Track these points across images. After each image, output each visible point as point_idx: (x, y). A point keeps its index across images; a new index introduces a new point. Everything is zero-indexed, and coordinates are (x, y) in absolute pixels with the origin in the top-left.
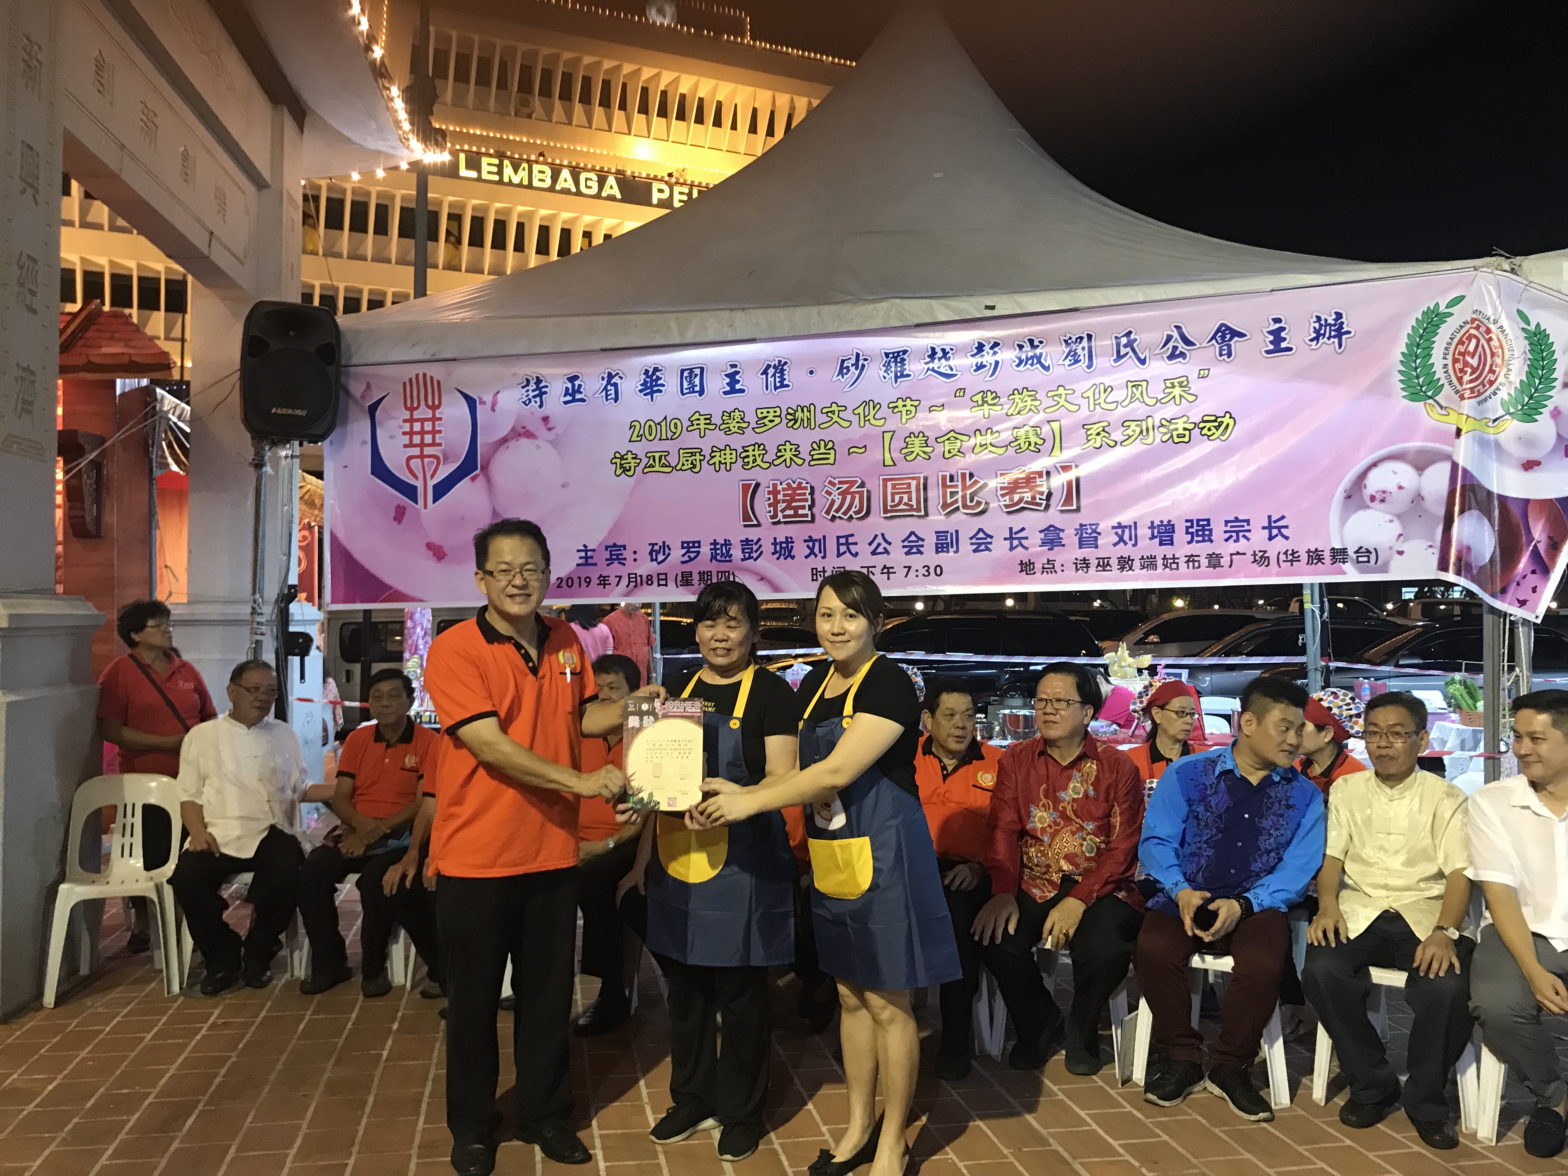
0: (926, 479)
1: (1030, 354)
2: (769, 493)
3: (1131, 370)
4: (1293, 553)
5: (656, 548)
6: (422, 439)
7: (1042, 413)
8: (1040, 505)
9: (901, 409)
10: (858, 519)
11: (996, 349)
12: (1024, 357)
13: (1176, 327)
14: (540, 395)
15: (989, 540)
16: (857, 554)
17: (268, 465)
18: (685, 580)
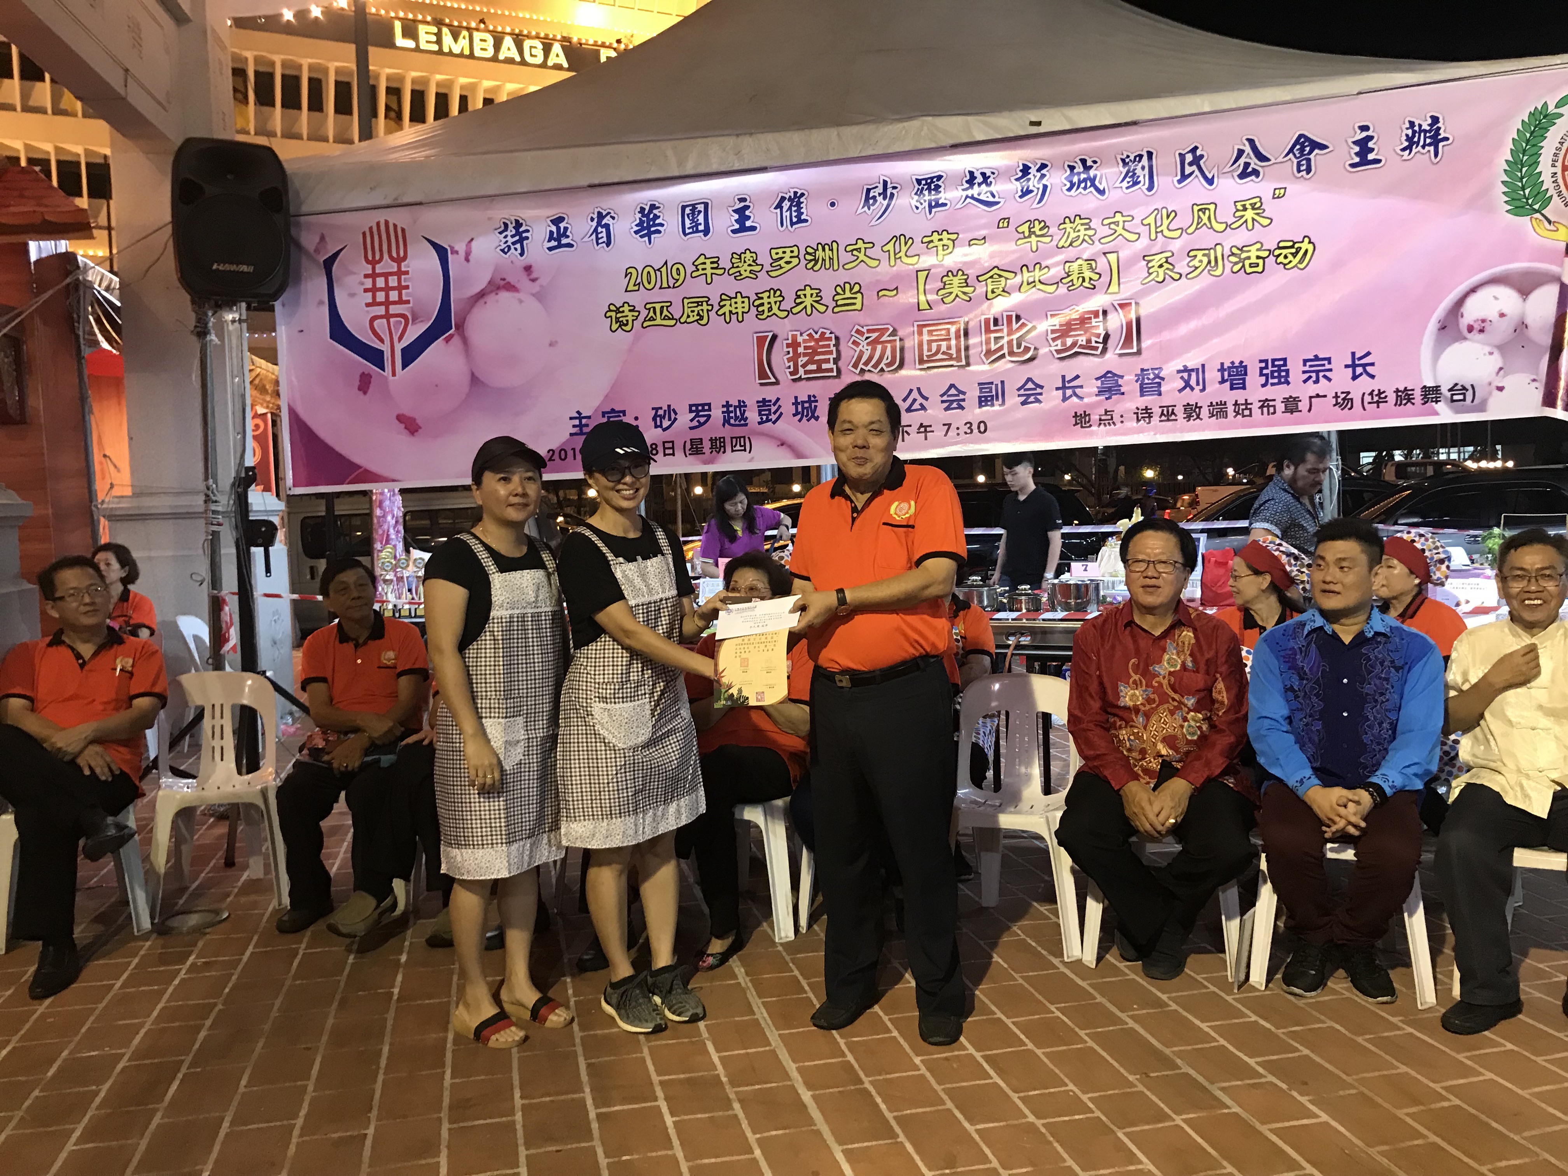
0: (967, 324)
1: (1083, 176)
2: (788, 346)
3: (1197, 192)
4: (1380, 393)
5: (660, 412)
6: (387, 296)
8: (1096, 348)
9: (936, 243)
10: (891, 371)
11: (1044, 171)
12: (1075, 180)
13: (1248, 140)
14: (521, 241)
15: (1039, 390)
17: (212, 331)
18: (695, 448)
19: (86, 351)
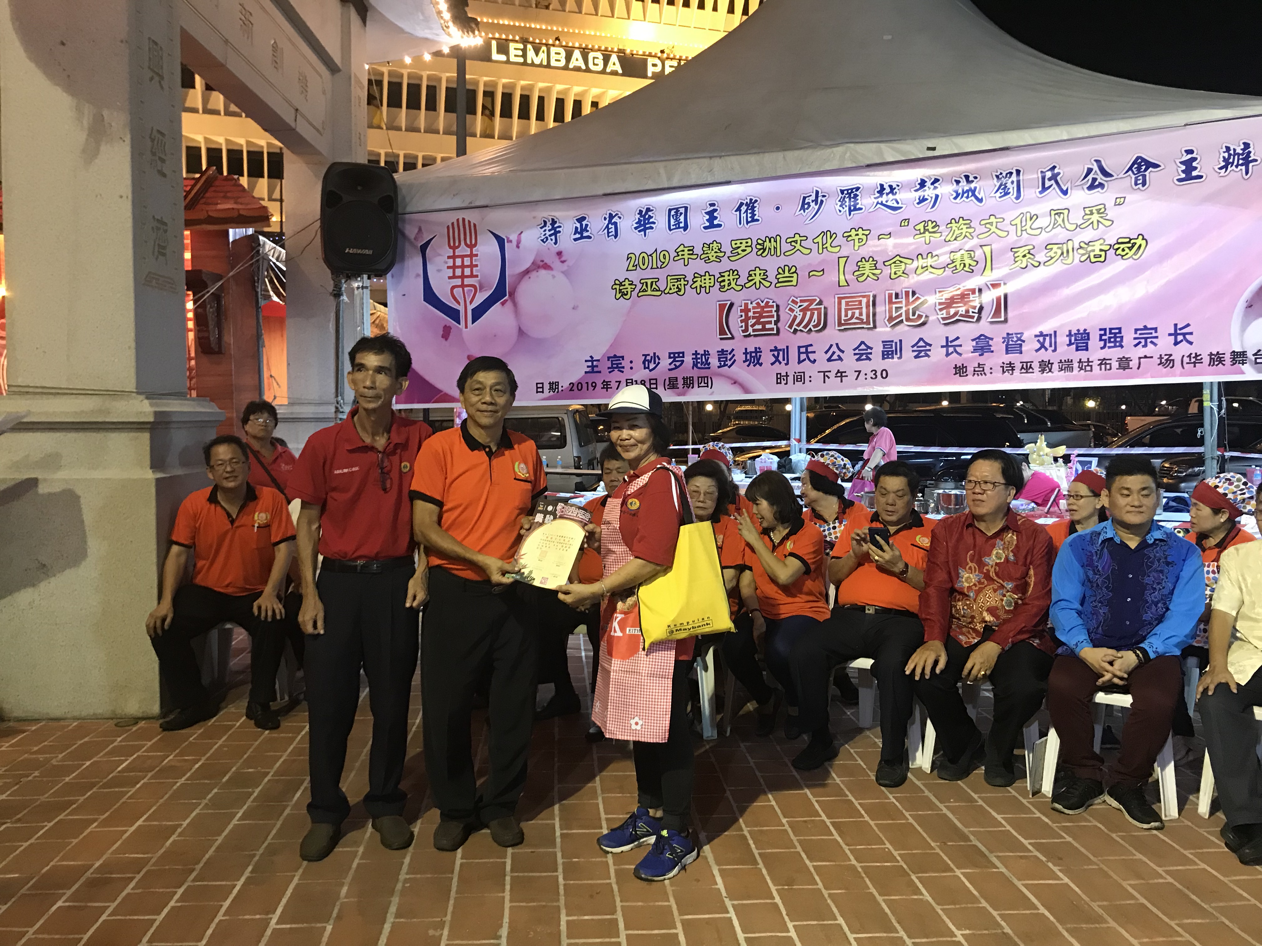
0: (875, 297)
1: (966, 188)
2: (741, 311)
3: (1055, 199)
4: (1196, 356)
5: (648, 358)
6: (463, 272)
7: (975, 238)
8: (973, 317)
9: (854, 237)
10: (816, 331)
11: (936, 185)
12: (960, 191)
13: (1096, 161)
14: (555, 234)
15: (928, 348)
16: (815, 361)
17: (345, 294)
18: (672, 384)
19: (262, 303)
